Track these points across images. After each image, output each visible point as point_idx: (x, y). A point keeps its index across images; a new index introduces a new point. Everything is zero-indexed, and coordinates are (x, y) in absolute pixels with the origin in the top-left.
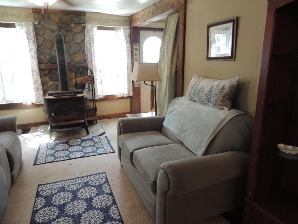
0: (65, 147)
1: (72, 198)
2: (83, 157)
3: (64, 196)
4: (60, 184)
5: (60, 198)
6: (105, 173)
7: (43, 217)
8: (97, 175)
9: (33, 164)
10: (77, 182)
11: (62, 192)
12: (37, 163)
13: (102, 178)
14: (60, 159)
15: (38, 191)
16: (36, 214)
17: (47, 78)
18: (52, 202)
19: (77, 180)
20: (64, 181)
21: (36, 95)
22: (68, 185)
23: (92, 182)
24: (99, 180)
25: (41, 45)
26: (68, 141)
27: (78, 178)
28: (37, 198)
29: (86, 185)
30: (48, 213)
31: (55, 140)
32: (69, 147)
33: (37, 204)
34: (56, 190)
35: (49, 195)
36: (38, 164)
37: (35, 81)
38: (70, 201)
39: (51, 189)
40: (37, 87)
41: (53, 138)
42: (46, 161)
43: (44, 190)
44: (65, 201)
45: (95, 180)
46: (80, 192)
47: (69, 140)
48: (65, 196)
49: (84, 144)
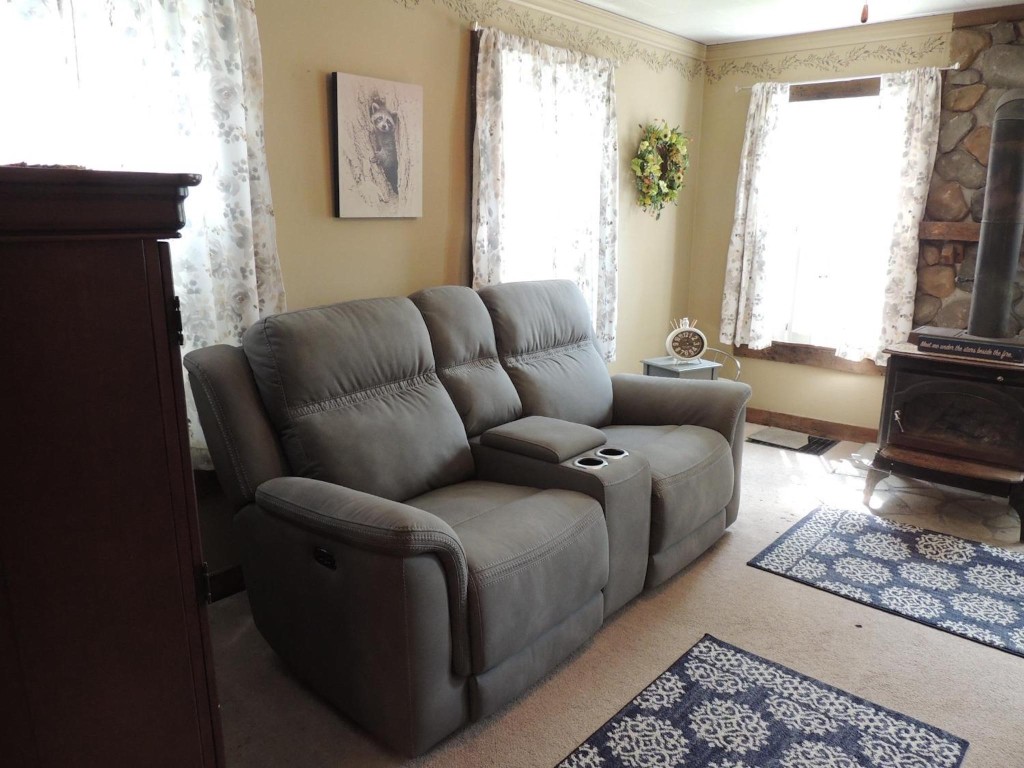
0: (896, 551)
1: (756, 749)
2: (932, 624)
3: (739, 725)
4: (765, 673)
5: (722, 722)
6: (964, 745)
7: (633, 744)
8: (922, 730)
9: (749, 560)
10: (824, 704)
11: (746, 706)
12: (762, 564)
13: (929, 759)
14: (842, 586)
15: (688, 653)
16: (627, 719)
17: (945, 277)
18: (691, 716)
19: (827, 697)
20: (788, 671)
21: (884, 331)
22: (786, 694)
23: (875, 747)
24: (909, 758)
25: (953, 150)
26: (918, 534)
27: (840, 693)
28: (668, 673)
29: (844, 738)
30: (653, 741)
31: (877, 513)
32: (908, 561)
33: (651, 691)
34: (736, 684)
35: (704, 688)
36: (760, 568)
37: (894, 280)
38: (740, 755)
39: (728, 671)
40: (895, 306)
41: (878, 501)
42: (794, 569)
43: (705, 661)
44: (729, 742)
45: (898, 745)
46: (800, 749)
47: (927, 532)
48: (743, 725)
49: (979, 573)
